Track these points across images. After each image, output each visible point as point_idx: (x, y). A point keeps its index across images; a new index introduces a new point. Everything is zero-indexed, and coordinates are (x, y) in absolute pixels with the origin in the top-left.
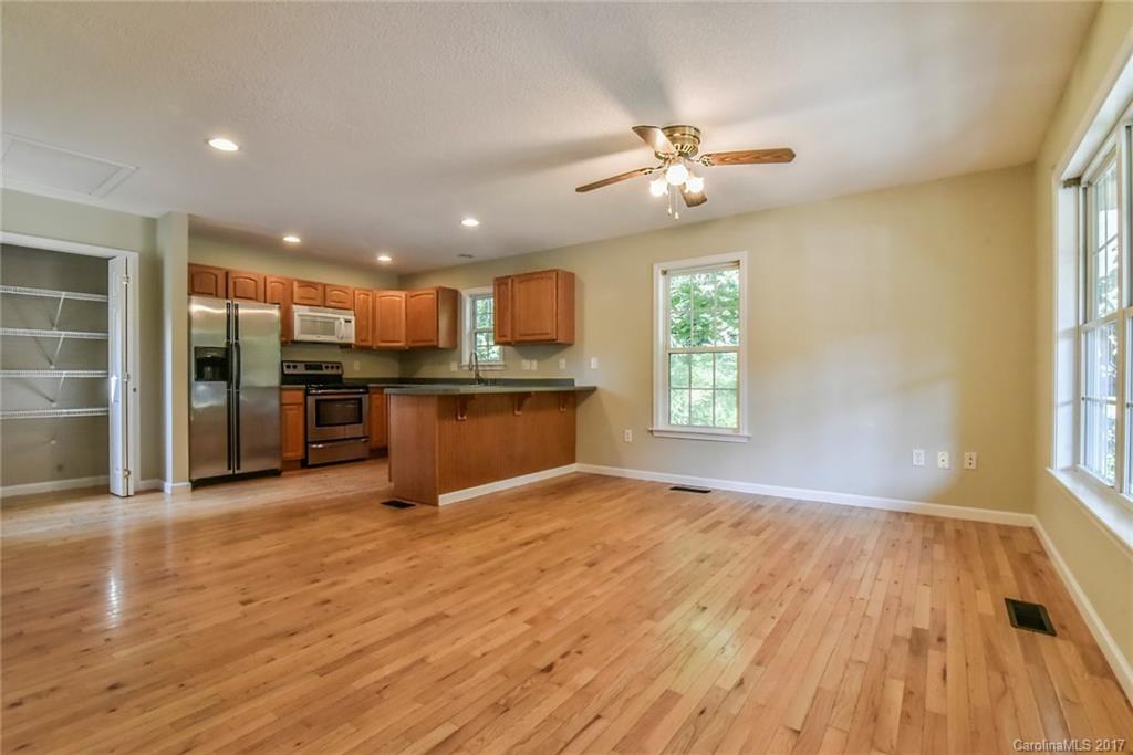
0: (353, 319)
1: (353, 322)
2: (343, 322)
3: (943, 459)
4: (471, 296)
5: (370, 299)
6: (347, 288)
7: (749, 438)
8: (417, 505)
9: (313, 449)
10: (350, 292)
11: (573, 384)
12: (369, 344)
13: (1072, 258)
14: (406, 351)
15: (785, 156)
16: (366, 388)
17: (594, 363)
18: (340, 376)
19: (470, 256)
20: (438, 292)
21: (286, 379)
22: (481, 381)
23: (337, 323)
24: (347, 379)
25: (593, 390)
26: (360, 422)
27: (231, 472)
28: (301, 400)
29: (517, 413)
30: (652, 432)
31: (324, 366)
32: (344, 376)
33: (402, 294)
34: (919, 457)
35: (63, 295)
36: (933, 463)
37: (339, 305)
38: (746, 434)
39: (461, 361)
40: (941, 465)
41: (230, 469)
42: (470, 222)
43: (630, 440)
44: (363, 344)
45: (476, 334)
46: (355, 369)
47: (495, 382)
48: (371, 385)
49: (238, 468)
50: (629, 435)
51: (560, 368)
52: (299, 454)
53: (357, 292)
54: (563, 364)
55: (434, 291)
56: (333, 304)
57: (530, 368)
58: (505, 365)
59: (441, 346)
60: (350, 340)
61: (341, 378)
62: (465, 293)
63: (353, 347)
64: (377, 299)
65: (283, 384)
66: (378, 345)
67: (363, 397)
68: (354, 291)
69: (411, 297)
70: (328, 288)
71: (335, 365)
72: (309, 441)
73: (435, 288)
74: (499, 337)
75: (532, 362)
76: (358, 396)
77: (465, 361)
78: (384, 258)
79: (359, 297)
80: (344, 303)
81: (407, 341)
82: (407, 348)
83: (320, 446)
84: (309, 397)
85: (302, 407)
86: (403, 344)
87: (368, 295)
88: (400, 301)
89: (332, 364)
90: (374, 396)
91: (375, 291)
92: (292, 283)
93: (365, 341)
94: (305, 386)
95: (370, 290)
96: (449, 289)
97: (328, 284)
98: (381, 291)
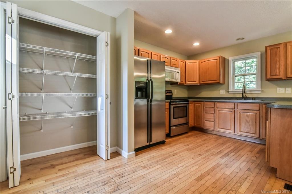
0: (179, 71)
1: (180, 73)
2: (177, 72)
5: (184, 64)
6: (177, 59)
9: (172, 129)
12: (184, 83)
16: (188, 101)
18: (171, 96)
20: (220, 58)
23: (175, 73)
24: (174, 97)
26: (186, 116)
27: (148, 144)
28: (168, 107)
31: (167, 92)
32: (173, 96)
33: (197, 61)
35: (77, 55)
41: (148, 142)
45: (235, 77)
46: (175, 93)
47: (255, 99)
48: (189, 100)
49: (151, 142)
52: (167, 131)
55: (218, 58)
56: (173, 65)
59: (221, 82)
60: (179, 81)
61: (172, 97)
62: (230, 59)
63: (179, 84)
64: (186, 64)
65: (166, 100)
66: (186, 83)
67: (187, 105)
68: (179, 60)
69: (202, 62)
70: (172, 59)
71: (170, 91)
72: (171, 126)
73: (218, 57)
74: (271, 75)
75: (287, 89)
76: (185, 105)
77: (231, 89)
78: (196, 44)
79: (181, 63)
80: (176, 65)
81: (199, 81)
82: (199, 84)
83: (174, 128)
84: (171, 105)
85: (168, 110)
86: (197, 82)
87: (183, 62)
88: (196, 64)
89: (169, 91)
90: (190, 105)
91: (185, 61)
92: (160, 55)
93: (183, 81)
94: (169, 101)
95: (183, 60)
96: (223, 57)
97: (172, 57)
98: (188, 61)
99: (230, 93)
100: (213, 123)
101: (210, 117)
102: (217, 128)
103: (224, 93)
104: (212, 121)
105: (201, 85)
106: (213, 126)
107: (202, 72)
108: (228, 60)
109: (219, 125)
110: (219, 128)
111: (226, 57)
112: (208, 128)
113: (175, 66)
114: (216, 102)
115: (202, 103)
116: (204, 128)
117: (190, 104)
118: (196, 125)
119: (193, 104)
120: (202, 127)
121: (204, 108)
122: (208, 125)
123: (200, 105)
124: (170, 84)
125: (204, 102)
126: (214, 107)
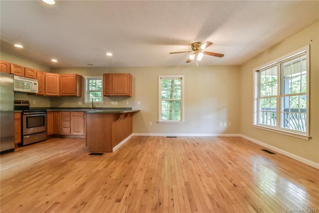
0: (37, 83)
1: (37, 84)
2: (33, 84)
3: (225, 124)
4: (88, 79)
5: (43, 75)
6: (34, 70)
7: (184, 122)
8: (104, 153)
9: (25, 138)
10: (35, 72)
11: (131, 110)
12: (43, 93)
13: (257, 85)
14: (59, 97)
15: (221, 56)
16: (46, 111)
17: (139, 103)
19: (92, 65)
20: (76, 76)
21: (16, 108)
22: (95, 108)
23: (31, 84)
24: (31, 108)
25: (139, 111)
26: (44, 125)
28: (20, 117)
29: (125, 119)
30: (158, 122)
31: (21, 102)
33: (58, 75)
34: (221, 124)
36: (223, 125)
37: (30, 77)
38: (184, 121)
39: (84, 101)
40: (225, 125)
42: (109, 54)
43: (151, 125)
44: (41, 93)
45: (89, 92)
46: (34, 103)
47: (100, 109)
48: (47, 110)
50: (151, 124)
51: (126, 104)
52: (19, 141)
53: (38, 72)
54: (127, 103)
55: (75, 76)
56: (29, 76)
57: (114, 104)
58: (104, 103)
59: (77, 95)
60: (37, 92)
61: (29, 107)
62: (86, 77)
63: (36, 94)
64: (46, 76)
65: (15, 110)
66: (46, 94)
67: (45, 115)
68: (37, 72)
69: (62, 77)
70: (26, 70)
71: (27, 102)
72: (23, 135)
73: (75, 74)
74: (106, 93)
75: (116, 102)
76: (43, 115)
77: (86, 101)
78: (54, 61)
79: (39, 75)
80: (33, 76)
81: (60, 93)
82: (59, 96)
83: (28, 136)
84: (23, 116)
85: (20, 121)
86: (58, 94)
87: (42, 74)
88: (57, 78)
89: (24, 102)
90: (49, 115)
91: (45, 73)
92: (11, 65)
93: (42, 92)
94: (21, 111)
95: (43, 72)
96: (80, 75)
97: (26, 68)
98: (47, 74)
99: (85, 104)
100: (69, 128)
101: (67, 124)
102: (72, 132)
103: (81, 104)
104: (69, 127)
105: (61, 96)
106: (70, 131)
107: (62, 85)
108: (84, 78)
109: (74, 130)
110: (75, 132)
111: (83, 76)
112: (65, 134)
113: (31, 77)
114: (71, 111)
115: (61, 112)
116: (63, 134)
117: (48, 113)
118: (55, 132)
119: (52, 114)
120: (61, 133)
121: (62, 116)
122: (66, 131)
123: (59, 114)
124: (27, 94)
125: (63, 112)
126: (70, 115)
